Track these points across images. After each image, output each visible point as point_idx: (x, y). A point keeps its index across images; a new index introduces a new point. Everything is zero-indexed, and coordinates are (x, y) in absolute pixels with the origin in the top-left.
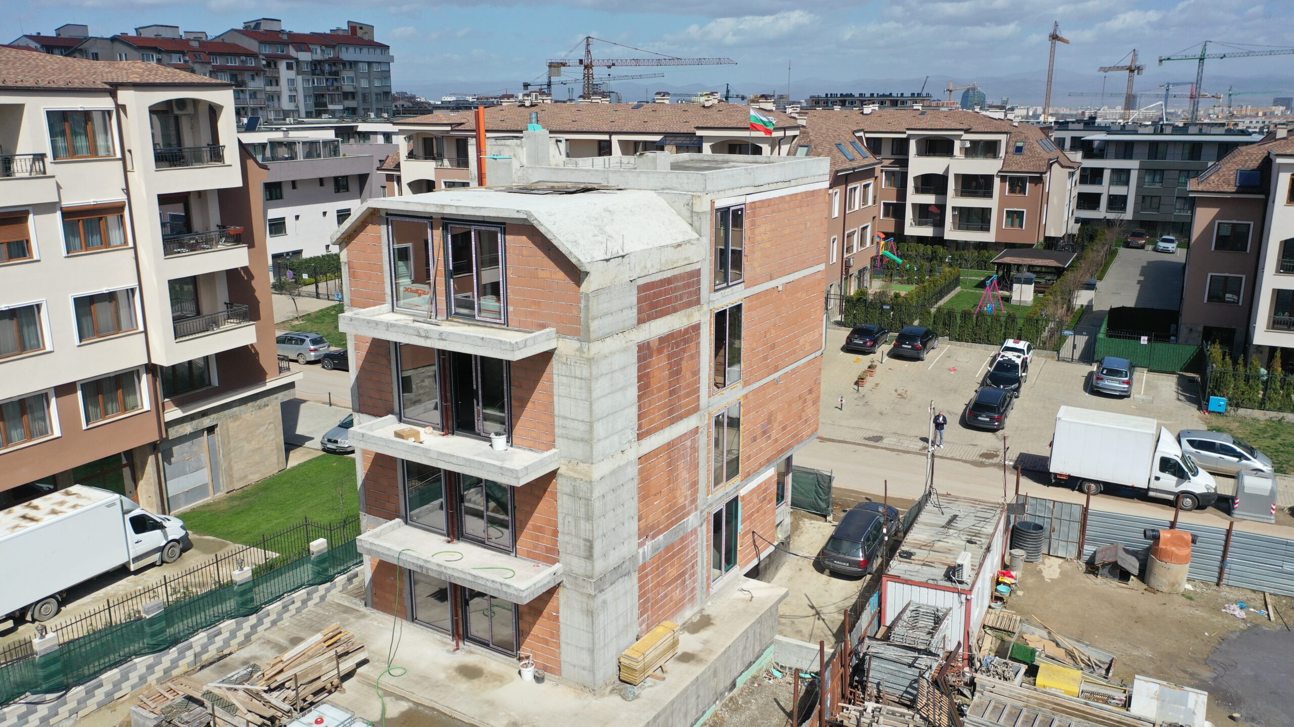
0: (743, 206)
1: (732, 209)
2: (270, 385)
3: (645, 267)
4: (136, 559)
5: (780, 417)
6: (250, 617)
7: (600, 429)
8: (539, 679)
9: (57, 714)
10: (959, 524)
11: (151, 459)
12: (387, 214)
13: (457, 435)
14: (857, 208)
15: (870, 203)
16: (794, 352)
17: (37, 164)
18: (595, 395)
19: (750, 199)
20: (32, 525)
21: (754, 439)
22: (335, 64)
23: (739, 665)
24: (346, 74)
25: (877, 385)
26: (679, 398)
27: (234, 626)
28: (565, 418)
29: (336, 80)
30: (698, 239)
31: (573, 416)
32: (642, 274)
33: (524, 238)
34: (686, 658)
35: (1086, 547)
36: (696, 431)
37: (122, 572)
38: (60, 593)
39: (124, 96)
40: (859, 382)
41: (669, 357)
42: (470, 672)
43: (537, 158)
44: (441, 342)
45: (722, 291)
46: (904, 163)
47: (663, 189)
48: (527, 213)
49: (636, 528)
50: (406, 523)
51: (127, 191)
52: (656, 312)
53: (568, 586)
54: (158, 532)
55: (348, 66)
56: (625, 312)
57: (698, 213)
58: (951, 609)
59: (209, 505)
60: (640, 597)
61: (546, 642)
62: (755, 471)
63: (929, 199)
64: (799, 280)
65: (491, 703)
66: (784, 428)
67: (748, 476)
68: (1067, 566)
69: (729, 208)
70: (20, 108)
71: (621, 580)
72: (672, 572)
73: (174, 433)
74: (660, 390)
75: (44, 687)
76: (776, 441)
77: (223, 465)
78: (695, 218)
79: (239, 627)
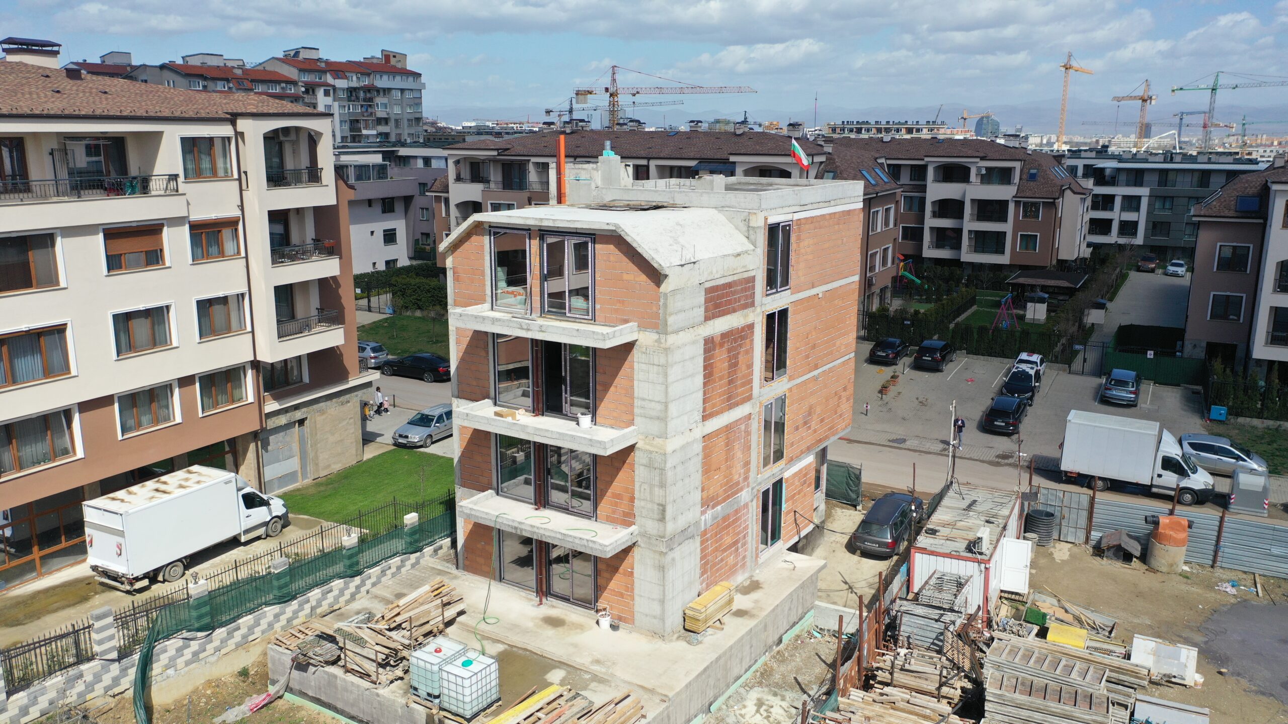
0: (791, 223)
1: (781, 224)
2: (352, 383)
3: (712, 273)
4: (247, 532)
5: (818, 410)
6: (356, 578)
7: (673, 409)
8: (614, 627)
9: (205, 650)
10: (978, 507)
11: (252, 446)
12: (490, 227)
13: (546, 416)
14: (879, 230)
15: (891, 225)
16: (831, 353)
17: (172, 183)
18: (671, 379)
19: (796, 216)
20: (166, 497)
21: (797, 428)
22: (369, 91)
23: (785, 624)
24: (380, 100)
25: (899, 393)
26: (736, 387)
27: (342, 585)
28: (643, 399)
29: (370, 106)
30: (754, 250)
31: (650, 398)
32: (709, 279)
33: (612, 247)
34: (740, 613)
35: (1093, 533)
36: (749, 417)
37: (233, 542)
38: (185, 557)
39: (242, 124)
40: (883, 390)
41: (729, 351)
42: (554, 622)
43: (609, 180)
44: (541, 333)
45: (772, 296)
46: (923, 189)
47: (723, 207)
48: (615, 225)
49: (700, 498)
50: (498, 494)
51: (242, 207)
52: (719, 311)
53: (642, 545)
54: (264, 509)
55: (382, 93)
56: (695, 310)
57: (754, 228)
58: (971, 576)
59: (298, 490)
60: (702, 559)
61: (622, 595)
62: (797, 457)
63: (946, 223)
64: (836, 288)
65: (575, 646)
66: (822, 421)
67: (791, 461)
68: (1076, 550)
69: (779, 224)
70: (159, 134)
71: (687, 542)
72: (728, 540)
73: (272, 423)
74: (721, 378)
75: (197, 625)
76: (815, 431)
77: (311, 455)
78: (751, 232)
79: (346, 587)
